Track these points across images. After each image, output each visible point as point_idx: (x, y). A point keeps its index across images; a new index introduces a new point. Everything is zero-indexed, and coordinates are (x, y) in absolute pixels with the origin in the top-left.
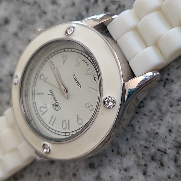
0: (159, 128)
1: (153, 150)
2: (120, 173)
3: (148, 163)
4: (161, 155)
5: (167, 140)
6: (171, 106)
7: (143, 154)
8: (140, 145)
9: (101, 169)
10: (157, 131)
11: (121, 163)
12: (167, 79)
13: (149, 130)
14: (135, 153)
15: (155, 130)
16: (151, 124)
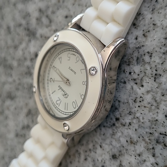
0: (157, 116)
1: (156, 135)
2: (135, 159)
3: (155, 146)
4: (163, 137)
5: (165, 124)
6: (163, 96)
7: (149, 140)
8: (146, 132)
9: (121, 158)
10: (157, 118)
11: (135, 151)
12: (156, 75)
13: (150, 119)
14: (144, 140)
15: (155, 118)
16: (151, 114)
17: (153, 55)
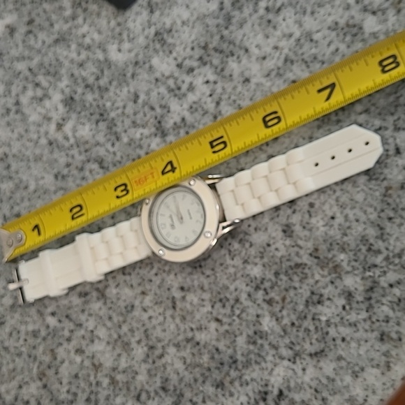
1: (222, 296)
2: (198, 300)
3: (217, 302)
4: (226, 301)
5: (232, 294)
9: (187, 293)
10: (229, 286)
11: (201, 295)
14: (212, 293)
17: (253, 247)
